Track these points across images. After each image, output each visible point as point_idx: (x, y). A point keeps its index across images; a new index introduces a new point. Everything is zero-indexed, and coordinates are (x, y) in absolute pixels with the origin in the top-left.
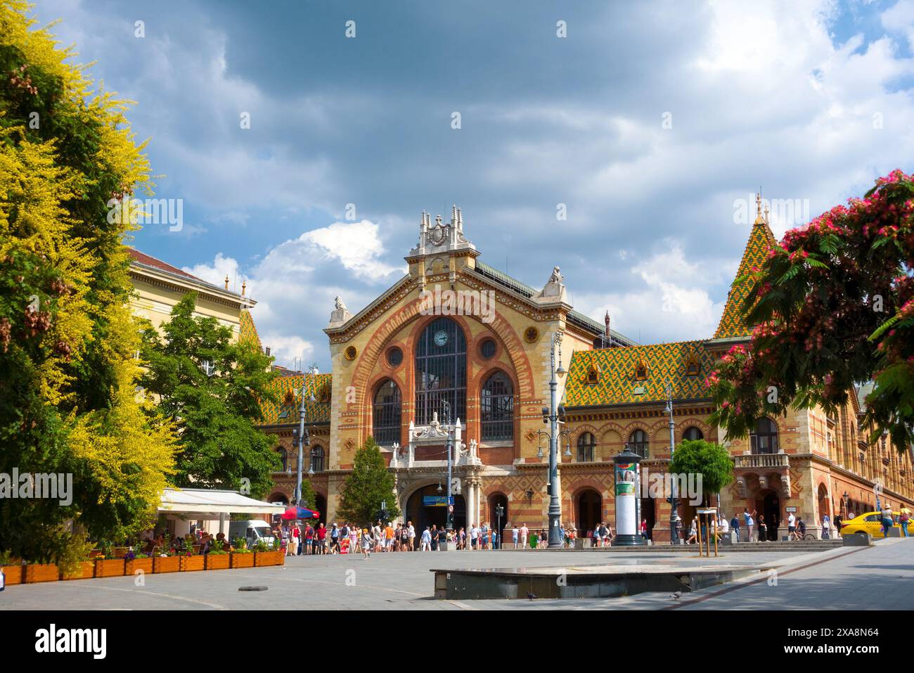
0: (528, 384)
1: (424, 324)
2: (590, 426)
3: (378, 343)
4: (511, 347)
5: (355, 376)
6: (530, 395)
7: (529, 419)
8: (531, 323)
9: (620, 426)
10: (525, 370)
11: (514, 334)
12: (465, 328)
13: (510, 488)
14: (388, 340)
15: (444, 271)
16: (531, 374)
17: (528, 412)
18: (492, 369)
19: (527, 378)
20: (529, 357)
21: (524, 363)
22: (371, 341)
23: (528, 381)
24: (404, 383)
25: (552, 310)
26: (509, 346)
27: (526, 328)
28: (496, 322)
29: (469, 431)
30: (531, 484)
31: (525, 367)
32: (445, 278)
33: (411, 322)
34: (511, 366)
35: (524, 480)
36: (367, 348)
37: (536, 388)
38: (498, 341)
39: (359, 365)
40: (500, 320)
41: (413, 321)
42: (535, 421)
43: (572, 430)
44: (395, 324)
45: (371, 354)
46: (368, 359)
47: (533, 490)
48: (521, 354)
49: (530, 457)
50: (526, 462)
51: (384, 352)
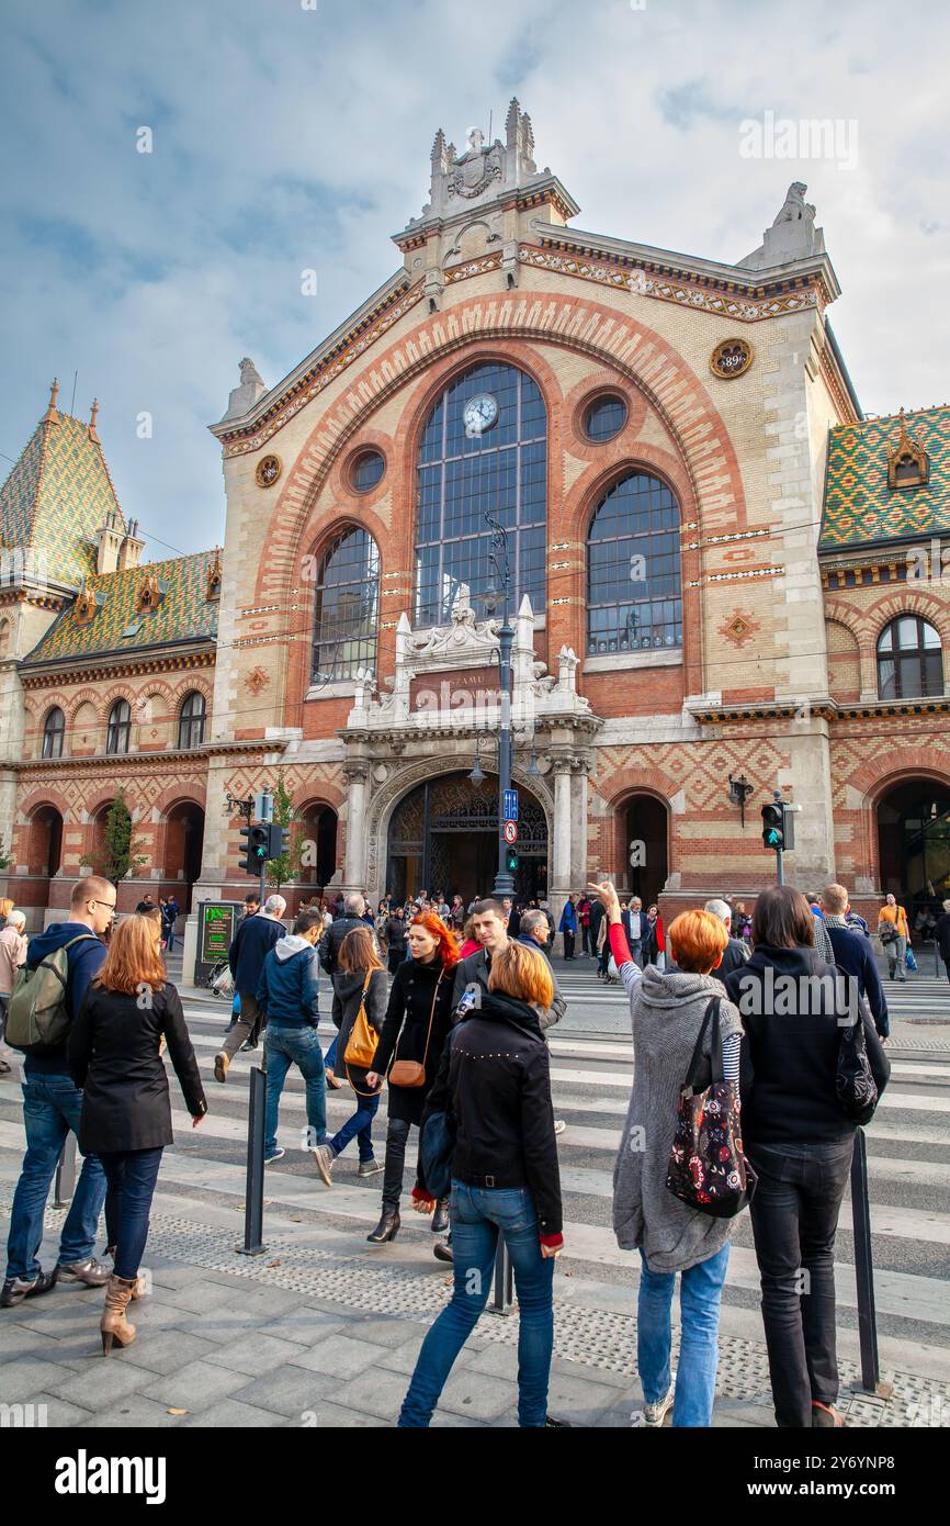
0: (727, 489)
1: (438, 382)
3: (328, 441)
4: (671, 398)
5: (274, 521)
6: (733, 517)
7: (734, 582)
8: (730, 330)
10: (715, 453)
11: (679, 363)
12: (543, 376)
13: (677, 777)
14: (351, 430)
15: (488, 249)
16: (732, 461)
17: (727, 564)
18: (617, 465)
19: (723, 472)
20: (725, 418)
21: (712, 436)
22: (313, 438)
23: (724, 480)
24: (388, 526)
25: (792, 284)
26: (665, 397)
27: (715, 345)
28: (629, 343)
29: (554, 630)
30: (742, 763)
31: (716, 443)
32: (491, 264)
33: (405, 383)
34: (671, 451)
35: (720, 752)
36: (305, 454)
37: (748, 496)
38: (631, 392)
39: (285, 497)
40: (638, 337)
41: (411, 379)
42: (750, 586)
43: (857, 611)
44: (367, 392)
45: (311, 467)
46: (305, 480)
47: (750, 781)
48: (701, 411)
49: (735, 687)
50: (727, 697)
51: (341, 460)
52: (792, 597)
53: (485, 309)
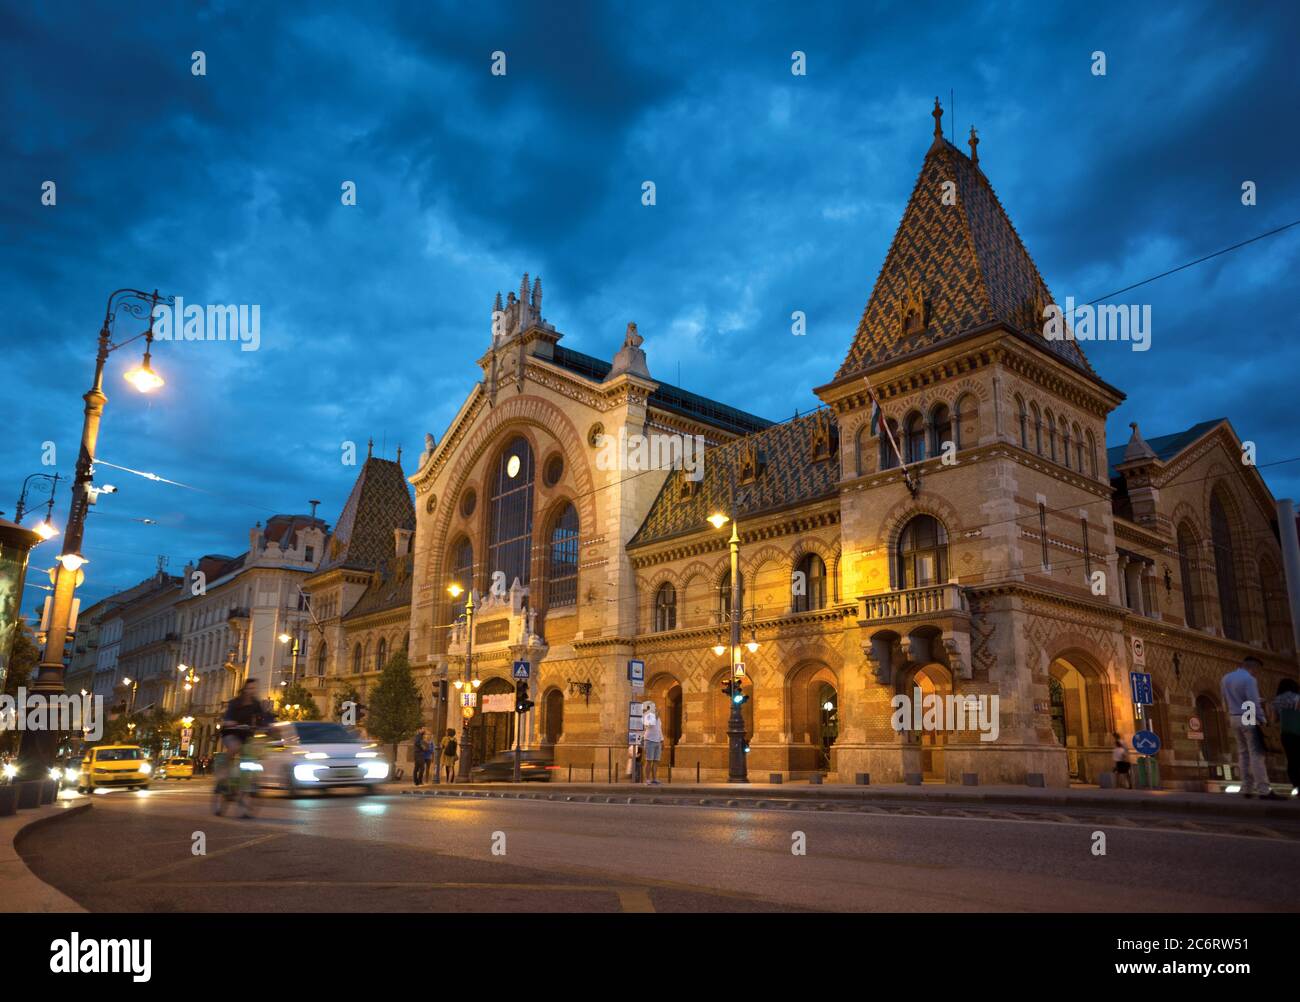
0: (590, 513)
1: (496, 449)
2: (669, 570)
3: (453, 486)
4: (574, 460)
6: (591, 530)
7: (590, 568)
8: (596, 417)
9: (707, 566)
10: (588, 492)
11: (578, 438)
12: (533, 445)
13: (565, 679)
14: (463, 480)
15: (513, 368)
16: (594, 498)
17: (589, 557)
18: (558, 499)
19: (590, 503)
20: (592, 471)
21: (587, 481)
22: (448, 485)
23: (590, 508)
24: (476, 536)
25: (618, 390)
26: (572, 459)
27: (589, 425)
28: (560, 426)
29: (531, 597)
30: (589, 672)
31: (588, 487)
33: (484, 450)
34: (575, 490)
35: (582, 664)
36: (445, 494)
37: (597, 517)
38: (563, 455)
39: (437, 520)
40: (564, 423)
42: (597, 569)
43: (647, 581)
44: (468, 456)
45: (447, 501)
46: (445, 510)
47: (591, 681)
48: (584, 467)
49: (589, 628)
50: (585, 636)
51: (460, 497)
52: (611, 576)
53: (511, 405)
